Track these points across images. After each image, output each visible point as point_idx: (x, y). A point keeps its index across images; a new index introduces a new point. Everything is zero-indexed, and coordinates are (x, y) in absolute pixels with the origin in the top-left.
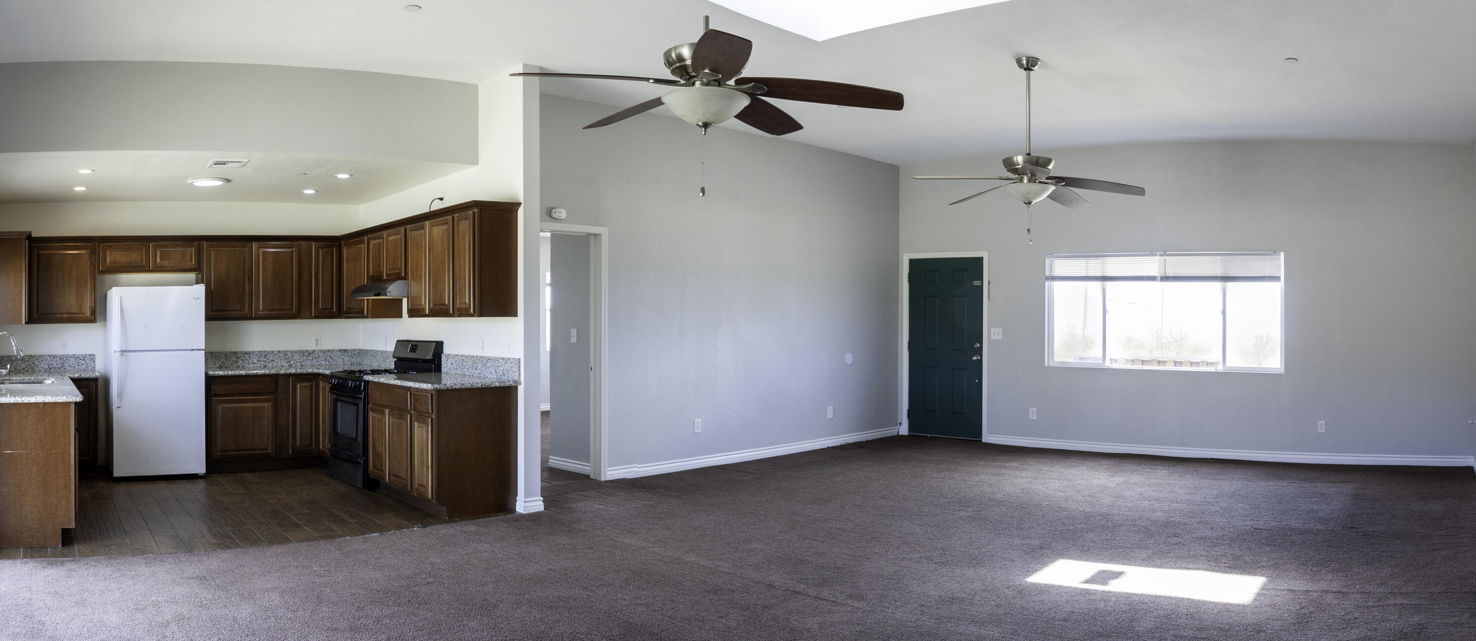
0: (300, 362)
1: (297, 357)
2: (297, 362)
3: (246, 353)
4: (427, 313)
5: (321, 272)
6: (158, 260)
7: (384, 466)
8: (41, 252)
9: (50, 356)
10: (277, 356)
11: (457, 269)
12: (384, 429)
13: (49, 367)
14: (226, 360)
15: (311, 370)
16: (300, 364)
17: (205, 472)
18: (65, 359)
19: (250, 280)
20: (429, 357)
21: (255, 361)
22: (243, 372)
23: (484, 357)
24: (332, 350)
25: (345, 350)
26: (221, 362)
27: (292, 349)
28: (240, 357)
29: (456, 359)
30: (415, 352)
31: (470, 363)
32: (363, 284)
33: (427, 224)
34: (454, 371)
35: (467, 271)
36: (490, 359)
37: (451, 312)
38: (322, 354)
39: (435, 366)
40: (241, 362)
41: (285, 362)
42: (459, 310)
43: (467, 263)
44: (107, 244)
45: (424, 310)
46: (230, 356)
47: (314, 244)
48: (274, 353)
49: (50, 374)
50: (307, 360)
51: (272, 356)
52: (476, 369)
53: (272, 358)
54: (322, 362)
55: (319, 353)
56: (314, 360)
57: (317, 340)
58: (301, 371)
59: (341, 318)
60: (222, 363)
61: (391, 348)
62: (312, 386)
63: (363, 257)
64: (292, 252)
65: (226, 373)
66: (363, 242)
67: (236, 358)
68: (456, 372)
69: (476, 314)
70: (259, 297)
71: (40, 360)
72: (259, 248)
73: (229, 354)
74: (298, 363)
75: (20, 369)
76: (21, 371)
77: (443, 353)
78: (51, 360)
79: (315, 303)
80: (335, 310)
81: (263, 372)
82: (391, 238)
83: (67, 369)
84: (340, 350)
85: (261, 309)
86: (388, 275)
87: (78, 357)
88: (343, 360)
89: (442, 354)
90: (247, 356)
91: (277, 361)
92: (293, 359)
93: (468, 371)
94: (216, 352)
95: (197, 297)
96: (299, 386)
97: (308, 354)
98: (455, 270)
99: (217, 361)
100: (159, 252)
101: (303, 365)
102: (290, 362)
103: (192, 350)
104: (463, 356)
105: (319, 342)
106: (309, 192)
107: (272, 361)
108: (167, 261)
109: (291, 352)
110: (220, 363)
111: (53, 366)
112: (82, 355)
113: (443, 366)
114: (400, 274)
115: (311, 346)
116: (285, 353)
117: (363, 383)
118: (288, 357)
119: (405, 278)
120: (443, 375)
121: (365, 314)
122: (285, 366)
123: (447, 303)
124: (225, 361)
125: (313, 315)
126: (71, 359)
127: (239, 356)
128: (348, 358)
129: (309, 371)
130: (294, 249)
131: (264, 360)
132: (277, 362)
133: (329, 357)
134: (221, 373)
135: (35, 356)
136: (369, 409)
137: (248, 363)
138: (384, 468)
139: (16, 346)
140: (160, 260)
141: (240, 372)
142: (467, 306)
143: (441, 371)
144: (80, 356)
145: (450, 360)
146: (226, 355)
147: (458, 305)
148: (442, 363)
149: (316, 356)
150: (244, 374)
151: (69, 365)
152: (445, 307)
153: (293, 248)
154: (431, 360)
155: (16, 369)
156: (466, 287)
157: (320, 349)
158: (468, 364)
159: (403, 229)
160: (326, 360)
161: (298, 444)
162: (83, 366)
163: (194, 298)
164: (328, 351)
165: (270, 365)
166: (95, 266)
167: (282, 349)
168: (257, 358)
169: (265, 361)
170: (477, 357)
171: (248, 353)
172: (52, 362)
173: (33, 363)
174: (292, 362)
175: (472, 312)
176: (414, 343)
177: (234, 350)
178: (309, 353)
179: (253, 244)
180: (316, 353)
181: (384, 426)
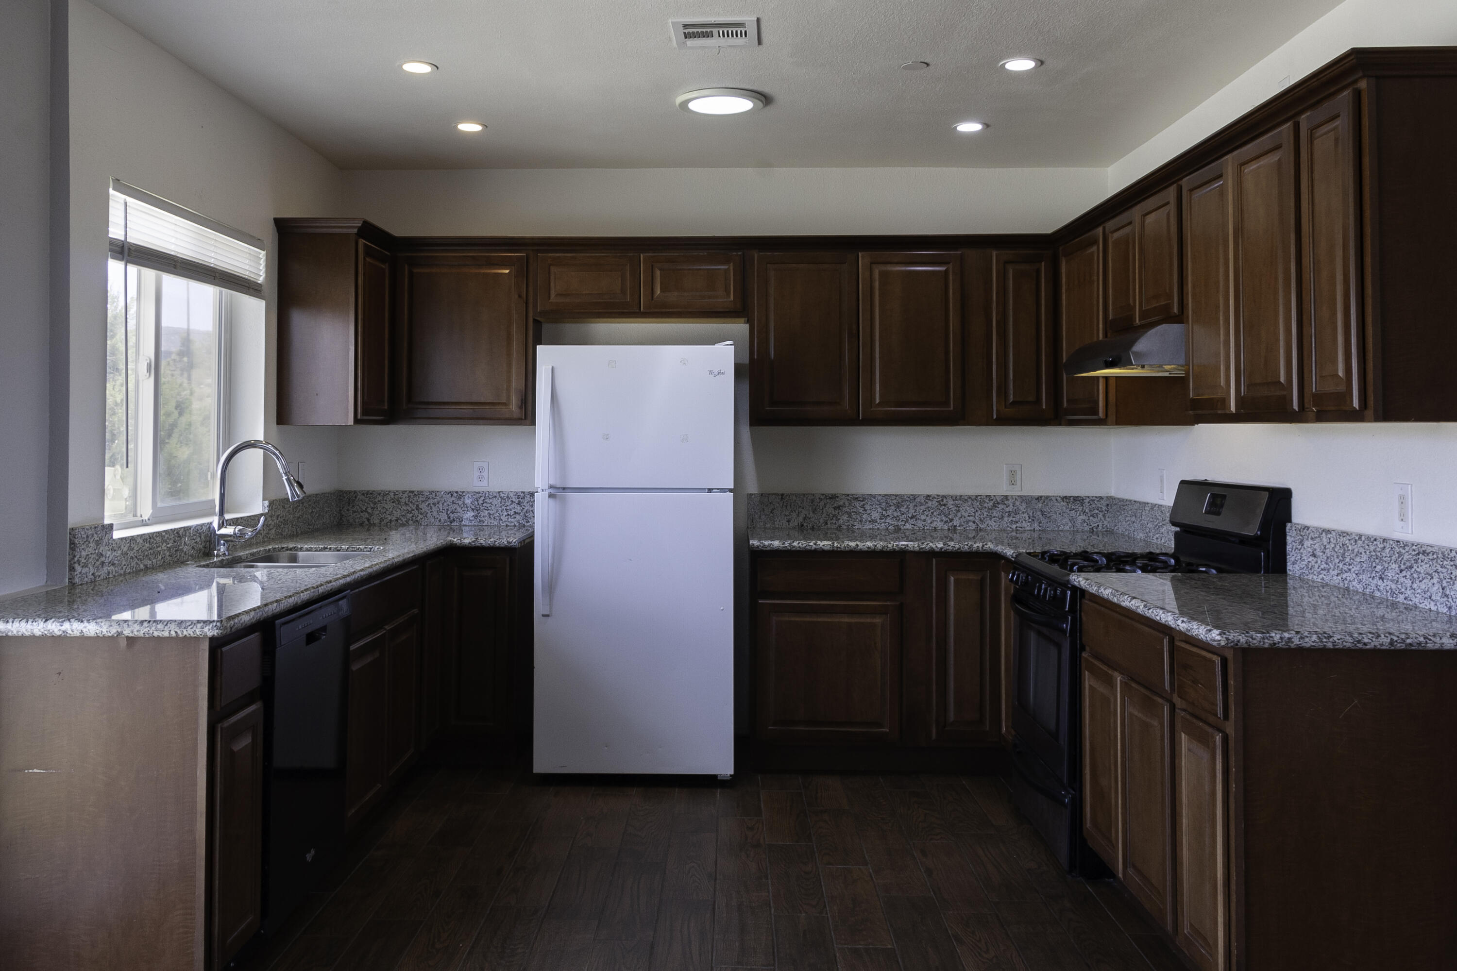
0: (974, 522)
1: (967, 509)
2: (968, 522)
3: (856, 499)
4: (1233, 408)
5: (1011, 319)
6: (658, 292)
7: (1113, 831)
8: (416, 270)
9: (451, 494)
10: (923, 508)
11: (1309, 275)
12: (1112, 725)
13: (449, 518)
14: (814, 511)
15: (980, 545)
16: (974, 526)
17: (732, 773)
18: (481, 502)
19: (855, 335)
20: (1252, 530)
21: (875, 515)
22: (825, 543)
23: (1406, 545)
24: (1047, 497)
25: (1076, 499)
26: (802, 516)
27: (958, 492)
28: (844, 506)
29: (1325, 540)
30: (1218, 514)
31: (1365, 557)
32: (1095, 339)
33: (1229, 161)
34: (1319, 573)
35: (1339, 277)
36: (1424, 552)
37: (1296, 407)
38: (1024, 505)
39: (1267, 556)
40: (845, 517)
41: (942, 520)
42: (1318, 398)
43: (1339, 253)
44: (550, 255)
45: (1225, 401)
46: (822, 504)
47: (994, 253)
48: (918, 500)
49: (451, 532)
50: (991, 518)
51: (911, 506)
52: (1381, 578)
53: (912, 511)
54: (1025, 524)
55: (1018, 503)
56: (1006, 519)
57: (1013, 473)
58: (957, 546)
59: (1060, 424)
60: (805, 519)
61: (1168, 499)
62: (982, 581)
63: (1095, 278)
64: (946, 272)
65: (787, 544)
66: (1095, 242)
67: (835, 508)
68: (1327, 579)
69: (1370, 412)
70: (872, 373)
71: (431, 501)
72: (872, 263)
73: (821, 499)
74: (971, 524)
75: (391, 521)
76: (393, 523)
77: (1290, 521)
78: (453, 503)
79: (998, 388)
80: (1044, 407)
81: (869, 544)
82: (1150, 219)
83: (485, 524)
84: (1065, 498)
85: (877, 402)
86: (1144, 315)
87: (508, 497)
88: (1073, 520)
89: (1289, 525)
90: (857, 504)
91: (923, 517)
92: (959, 514)
93: (1360, 581)
94: (793, 494)
95: (716, 370)
96: (952, 579)
97: (991, 504)
98: (1305, 276)
99: (794, 515)
100: (658, 273)
101: (981, 530)
102: (951, 520)
103: (710, 490)
104: (1343, 534)
105: (1018, 477)
106: (970, 127)
107: (911, 518)
108: (676, 294)
109: (955, 498)
110: (801, 519)
111: (456, 515)
112: (516, 494)
113: (1290, 559)
114: (1168, 307)
115: (1001, 488)
116: (942, 500)
117: (1069, 593)
118: (946, 511)
119: (1179, 318)
120: (1290, 582)
121: (1101, 414)
122: (942, 529)
123: (1282, 380)
124: (811, 514)
125: (995, 417)
126: (495, 501)
127: (841, 503)
128: (1083, 517)
129: (975, 546)
130: (951, 266)
131: (895, 514)
132: (924, 521)
133: (1039, 513)
134: (776, 544)
135: (420, 493)
136: (1083, 666)
137: (861, 521)
138: (1113, 835)
139: (286, 474)
140: (661, 292)
141: (819, 542)
142: (1342, 388)
143: (1286, 572)
144: (511, 495)
145: (1307, 543)
146: (813, 501)
147: (1313, 387)
148: (1289, 548)
149: (1010, 508)
150: (826, 548)
151: (490, 514)
152: (1278, 393)
153: (948, 263)
154: (1256, 538)
155: (381, 520)
156: (1335, 329)
157: (1019, 494)
158: (1358, 559)
159: (1172, 191)
160: (1032, 519)
161: (951, 716)
162: (518, 517)
163: (711, 372)
164: (1039, 498)
165: (908, 526)
166: (527, 303)
167: (933, 492)
168: (880, 510)
169: (896, 518)
170: (1385, 540)
171: (862, 499)
172: (456, 506)
173: (418, 508)
174: (956, 522)
175: (1356, 404)
176: (1217, 491)
177: (831, 491)
178: (997, 503)
179: (860, 254)
180: (1010, 502)
181: (1112, 721)
